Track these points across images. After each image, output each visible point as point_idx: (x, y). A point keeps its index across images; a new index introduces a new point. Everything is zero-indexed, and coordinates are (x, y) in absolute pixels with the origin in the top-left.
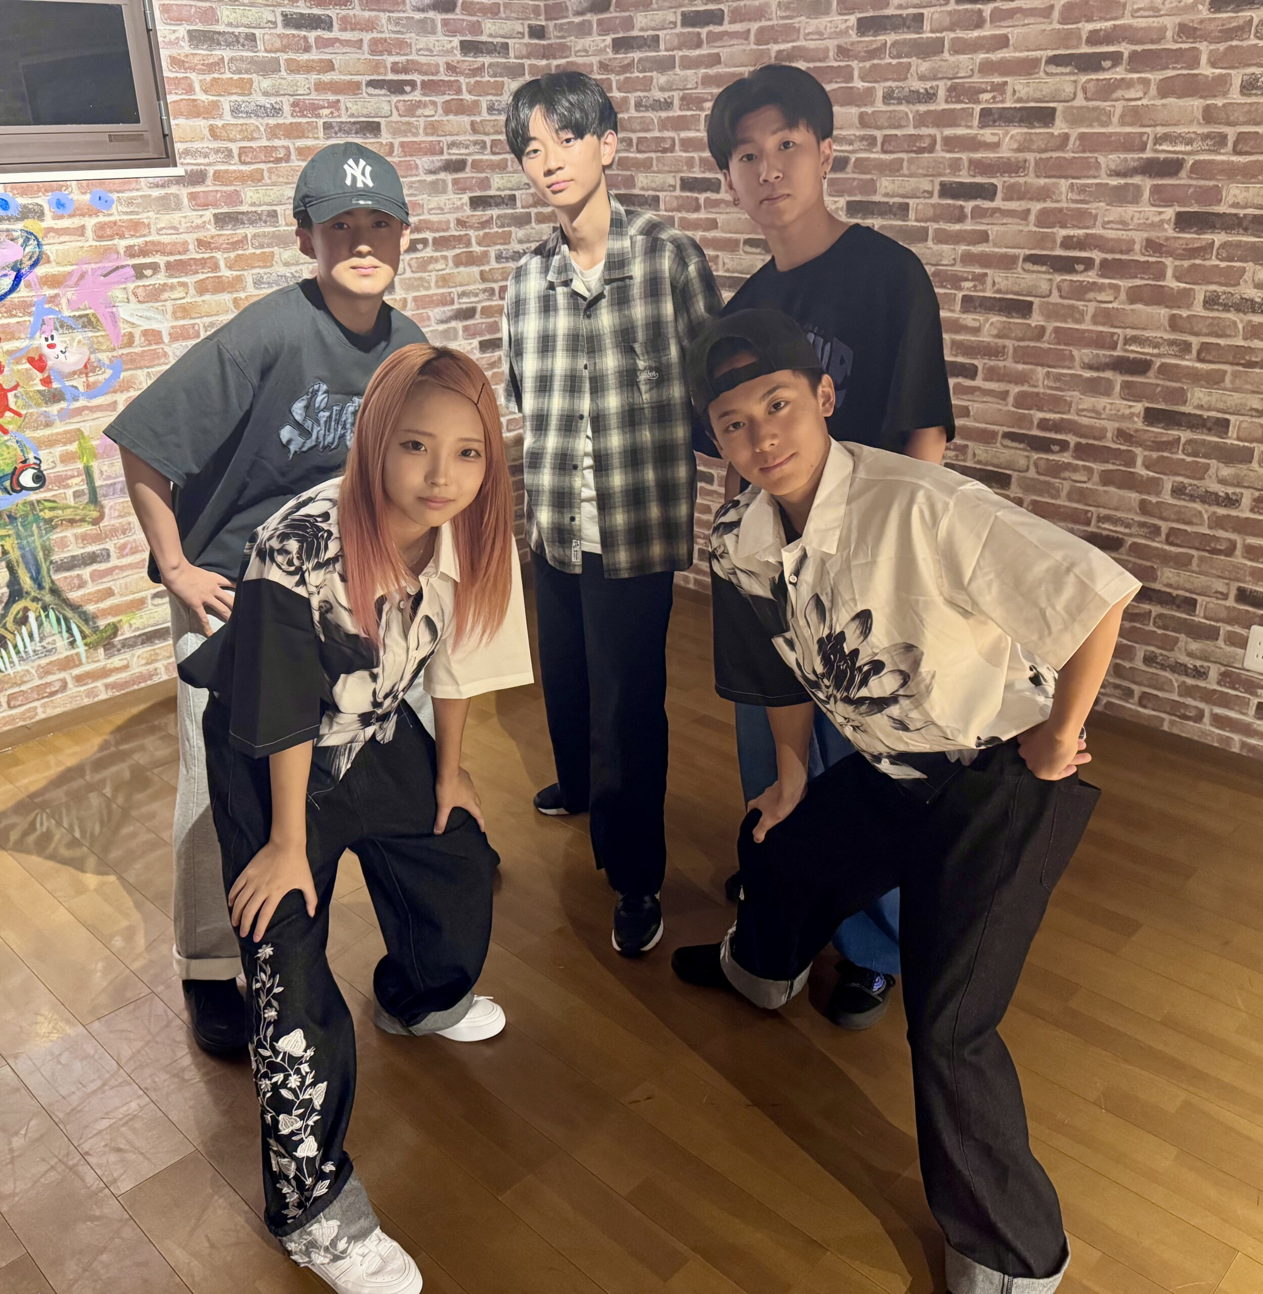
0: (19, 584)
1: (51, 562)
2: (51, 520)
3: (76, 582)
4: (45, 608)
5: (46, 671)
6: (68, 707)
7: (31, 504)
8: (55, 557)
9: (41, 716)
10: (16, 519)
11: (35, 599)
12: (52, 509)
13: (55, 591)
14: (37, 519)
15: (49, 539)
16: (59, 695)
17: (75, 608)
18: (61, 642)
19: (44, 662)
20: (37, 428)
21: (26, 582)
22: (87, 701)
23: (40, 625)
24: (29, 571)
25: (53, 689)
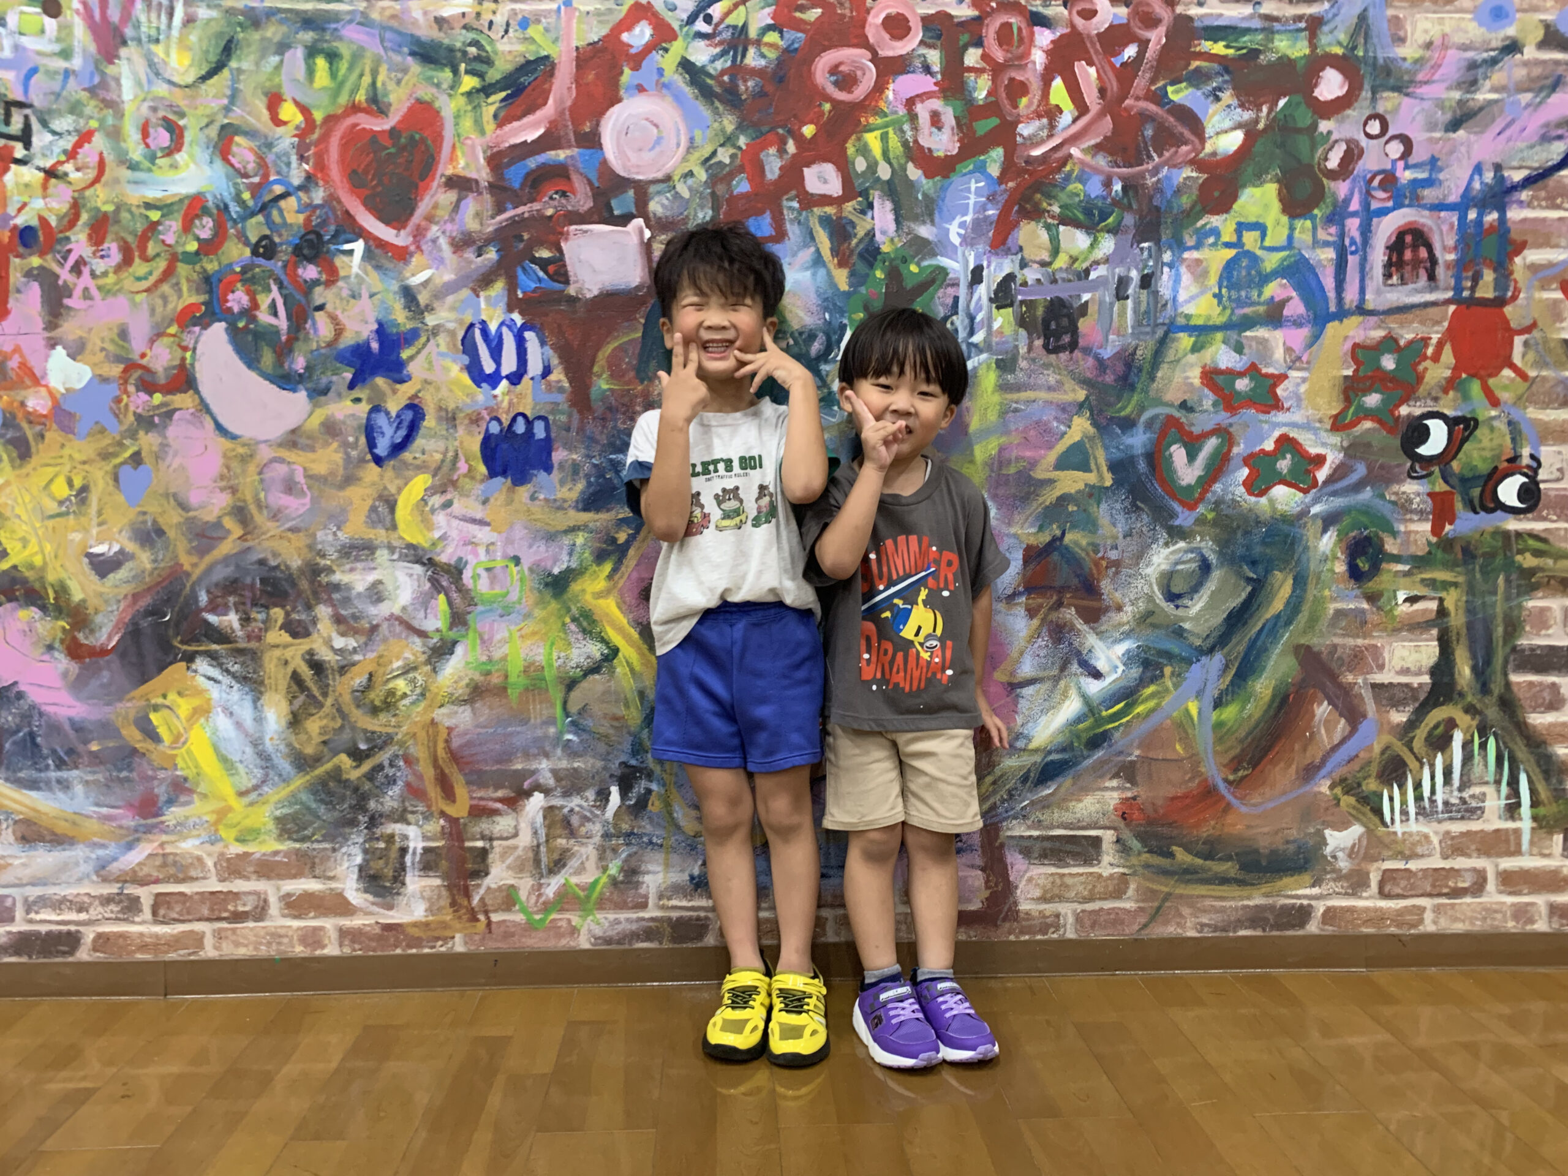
0: (1452, 675)
1: (1514, 649)
2: (1532, 572)
3: (1547, 695)
4: (1483, 731)
5: (1456, 846)
6: (1478, 926)
7: (1506, 535)
8: (1523, 642)
9: (1429, 926)
10: (1474, 557)
11: (1470, 710)
12: (1537, 553)
13: (1508, 704)
14: (1510, 566)
15: (1520, 606)
16: (1468, 900)
17: (1536, 743)
18: (1494, 801)
19: (1457, 827)
20: (1546, 405)
21: (1464, 671)
22: (1511, 926)
23: (1467, 758)
24: (1474, 656)
25: (1461, 885)
